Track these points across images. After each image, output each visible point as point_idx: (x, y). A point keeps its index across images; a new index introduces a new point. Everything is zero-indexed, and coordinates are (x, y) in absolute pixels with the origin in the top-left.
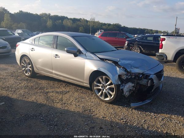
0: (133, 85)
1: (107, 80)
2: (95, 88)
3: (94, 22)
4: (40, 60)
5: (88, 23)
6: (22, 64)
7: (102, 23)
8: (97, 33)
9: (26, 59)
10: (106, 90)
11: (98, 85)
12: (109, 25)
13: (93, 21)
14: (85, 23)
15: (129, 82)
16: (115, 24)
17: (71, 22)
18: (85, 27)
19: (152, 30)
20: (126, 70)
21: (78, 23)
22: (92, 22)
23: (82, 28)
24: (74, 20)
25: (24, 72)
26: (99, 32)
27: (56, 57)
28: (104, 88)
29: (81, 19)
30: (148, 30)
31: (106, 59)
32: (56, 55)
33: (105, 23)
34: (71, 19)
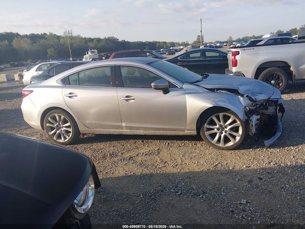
0: (259, 117)
1: (226, 118)
2: (207, 133)
3: (72, 38)
4: (92, 111)
5: (61, 40)
6: (48, 125)
7: (85, 38)
8: (87, 56)
9: (56, 115)
10: (226, 132)
11: (212, 127)
12: (99, 40)
13: (70, 37)
14: (56, 40)
15: (253, 114)
16: (109, 38)
17: (29, 41)
18: (56, 47)
19: (165, 43)
20: (250, 99)
21: (42, 41)
22: (66, 37)
23: (52, 49)
24: (34, 38)
25: (55, 138)
26: (90, 53)
27: (127, 100)
28: (223, 130)
29: (45, 34)
30: (159, 42)
31: (218, 89)
32: (127, 97)
33: (90, 38)
34: (26, 36)
